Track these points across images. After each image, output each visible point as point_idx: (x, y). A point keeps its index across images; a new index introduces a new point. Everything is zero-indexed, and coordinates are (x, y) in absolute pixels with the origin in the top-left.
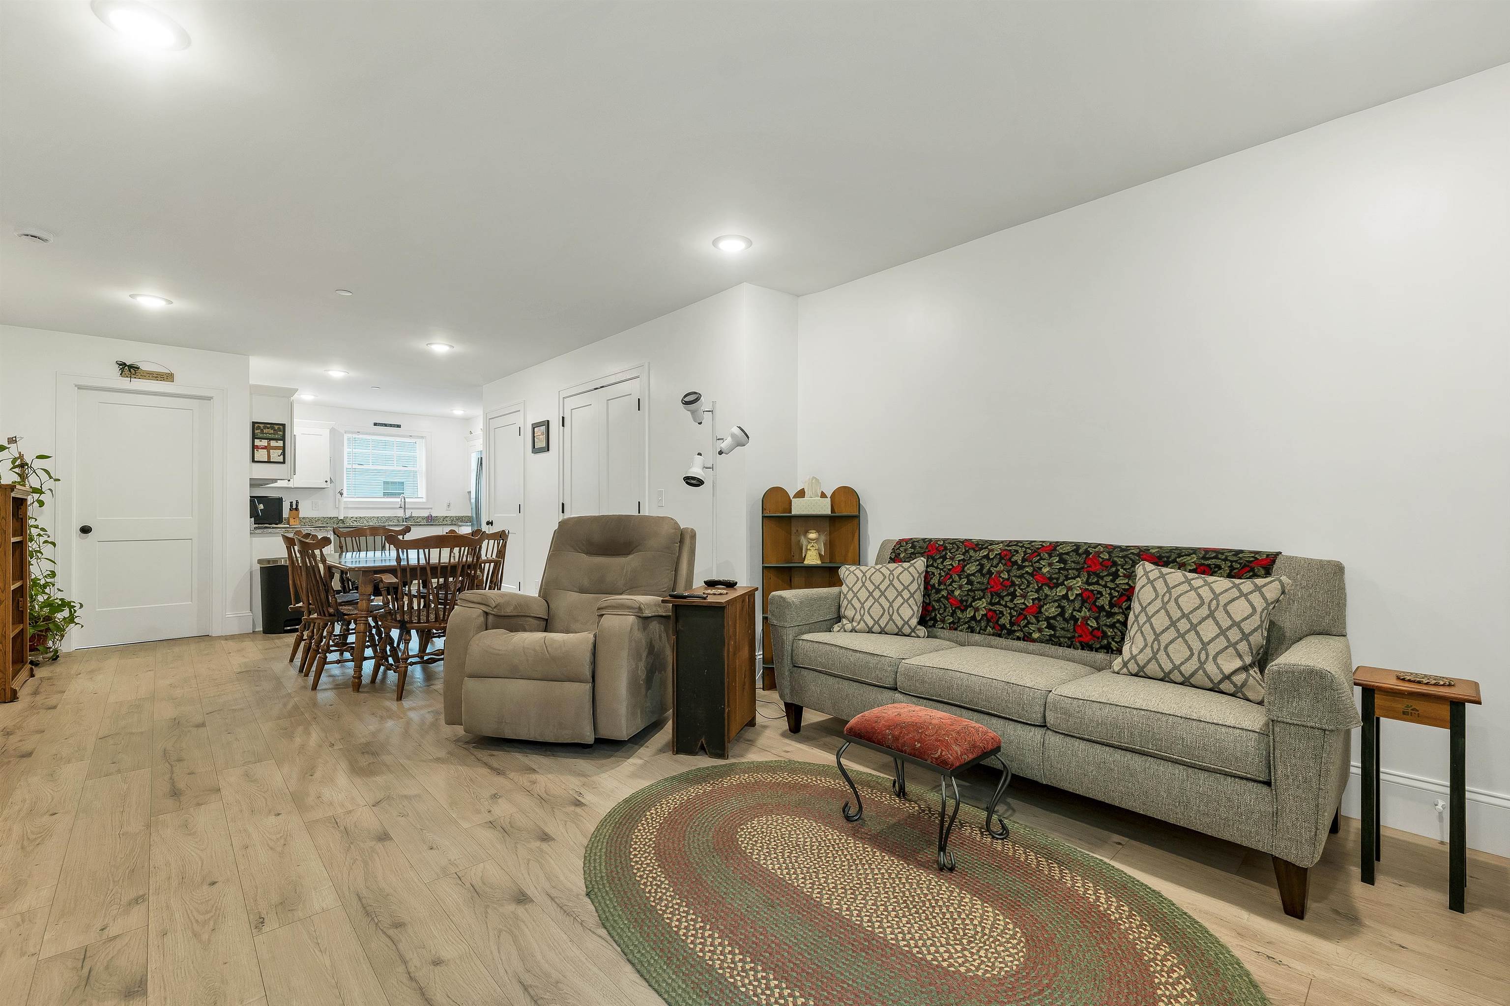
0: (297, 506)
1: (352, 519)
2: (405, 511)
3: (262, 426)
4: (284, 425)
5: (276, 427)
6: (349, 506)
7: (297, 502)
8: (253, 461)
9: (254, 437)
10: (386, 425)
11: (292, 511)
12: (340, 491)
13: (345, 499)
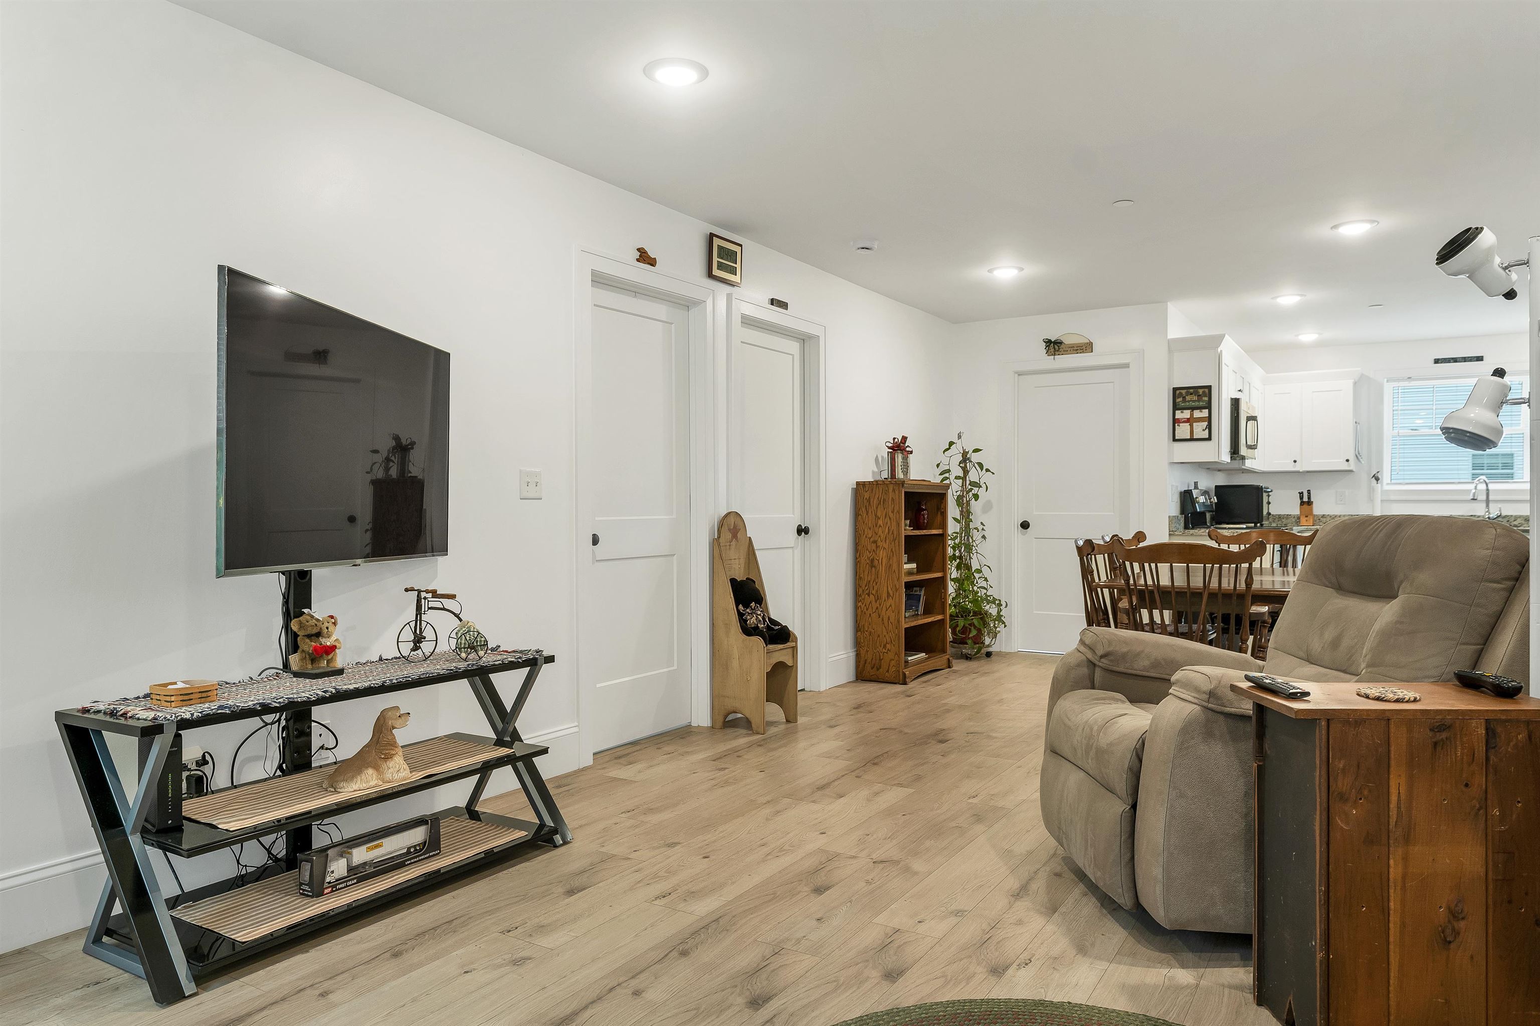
0: (1309, 498)
2: (1488, 506)
3: (1184, 392)
4: (1209, 387)
5: (1201, 391)
6: (1393, 498)
7: (1309, 492)
8: (1174, 440)
9: (1176, 407)
10: (1455, 360)
11: (1303, 505)
12: (1375, 474)
13: (1386, 488)
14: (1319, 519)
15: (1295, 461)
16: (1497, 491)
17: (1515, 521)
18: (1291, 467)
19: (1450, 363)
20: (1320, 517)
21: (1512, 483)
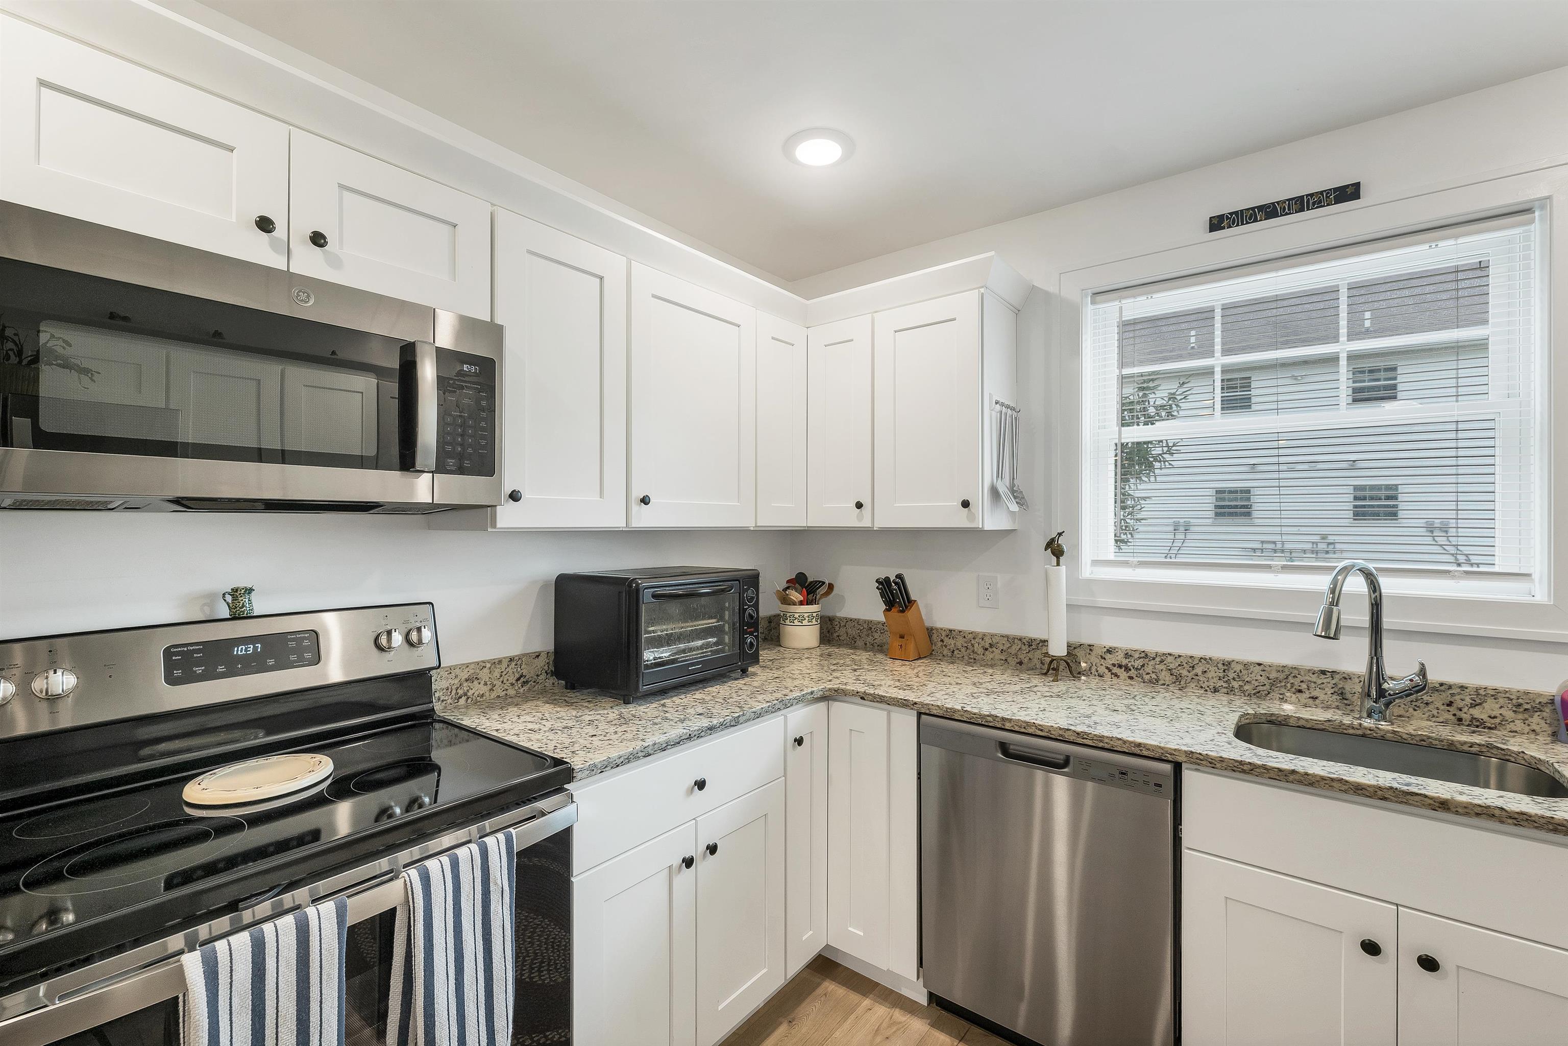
2: (1377, 647)
10: (1270, 211)
11: (892, 604)
12: (1053, 540)
13: (1087, 571)
14: (942, 640)
16: (1403, 601)
17: (1473, 706)
18: (851, 519)
19: (1256, 221)
20: (944, 634)
21: (1460, 578)
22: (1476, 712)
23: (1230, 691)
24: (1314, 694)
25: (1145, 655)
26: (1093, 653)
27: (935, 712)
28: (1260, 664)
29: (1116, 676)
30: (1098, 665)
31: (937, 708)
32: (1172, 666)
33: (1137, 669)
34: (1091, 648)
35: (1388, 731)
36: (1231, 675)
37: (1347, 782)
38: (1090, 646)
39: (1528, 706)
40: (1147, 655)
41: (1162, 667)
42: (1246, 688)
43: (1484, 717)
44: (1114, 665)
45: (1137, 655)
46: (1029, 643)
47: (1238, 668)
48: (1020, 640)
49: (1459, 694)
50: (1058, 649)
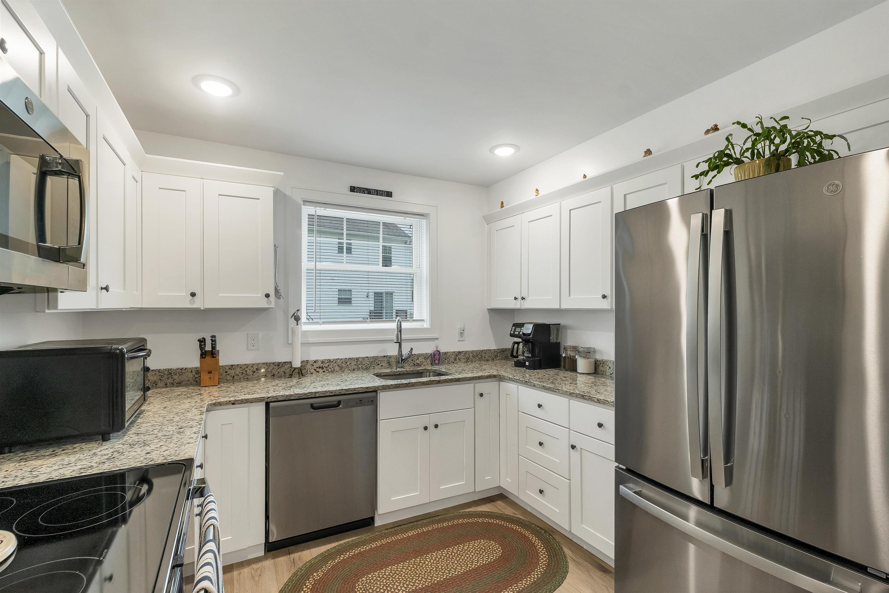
0: (214, 347)
1: (316, 365)
2: (400, 345)
6: (312, 340)
7: (213, 338)
10: (369, 191)
11: (205, 358)
12: (295, 313)
13: (304, 329)
14: (226, 372)
15: (193, 295)
17: (417, 360)
18: (186, 303)
19: (365, 193)
20: (227, 368)
21: (412, 322)
22: (418, 362)
23: (359, 369)
24: (382, 364)
25: (329, 361)
26: (308, 364)
27: (280, 399)
28: (367, 357)
29: (318, 372)
30: (311, 369)
31: (281, 397)
32: (339, 363)
33: (327, 367)
34: (308, 362)
35: (405, 371)
36: (359, 363)
37: (421, 382)
38: (307, 361)
39: (427, 357)
40: (330, 361)
41: (336, 364)
42: (363, 367)
43: (419, 362)
44: (317, 367)
45: (326, 362)
46: (278, 364)
47: (361, 360)
48: (273, 364)
49: (414, 357)
50: (297, 364)
